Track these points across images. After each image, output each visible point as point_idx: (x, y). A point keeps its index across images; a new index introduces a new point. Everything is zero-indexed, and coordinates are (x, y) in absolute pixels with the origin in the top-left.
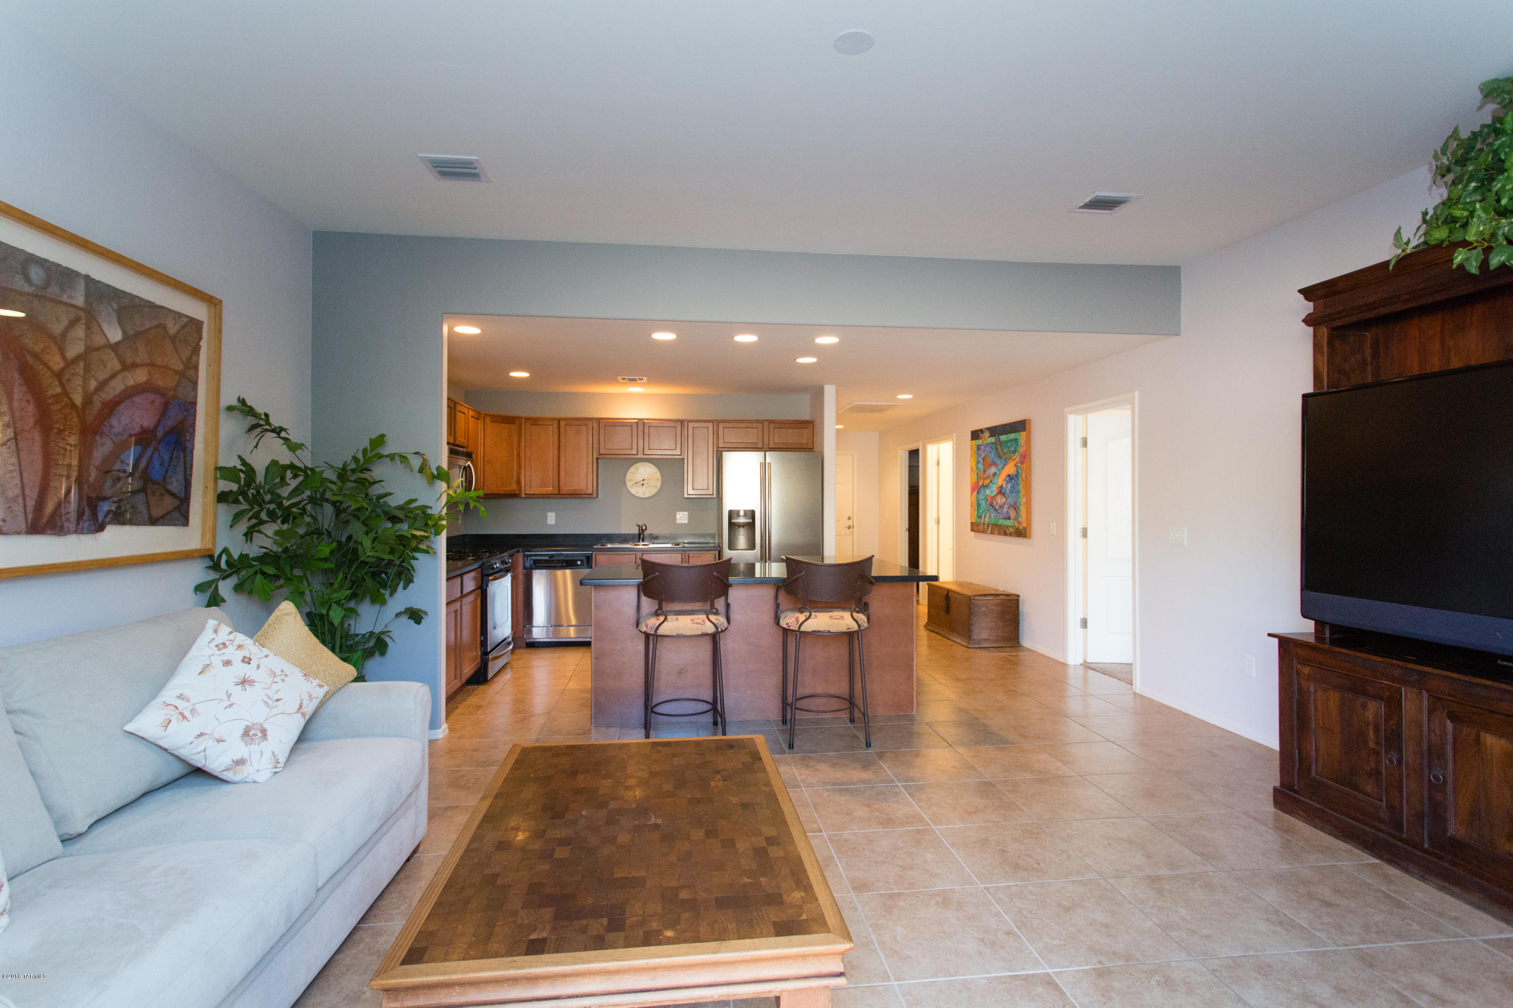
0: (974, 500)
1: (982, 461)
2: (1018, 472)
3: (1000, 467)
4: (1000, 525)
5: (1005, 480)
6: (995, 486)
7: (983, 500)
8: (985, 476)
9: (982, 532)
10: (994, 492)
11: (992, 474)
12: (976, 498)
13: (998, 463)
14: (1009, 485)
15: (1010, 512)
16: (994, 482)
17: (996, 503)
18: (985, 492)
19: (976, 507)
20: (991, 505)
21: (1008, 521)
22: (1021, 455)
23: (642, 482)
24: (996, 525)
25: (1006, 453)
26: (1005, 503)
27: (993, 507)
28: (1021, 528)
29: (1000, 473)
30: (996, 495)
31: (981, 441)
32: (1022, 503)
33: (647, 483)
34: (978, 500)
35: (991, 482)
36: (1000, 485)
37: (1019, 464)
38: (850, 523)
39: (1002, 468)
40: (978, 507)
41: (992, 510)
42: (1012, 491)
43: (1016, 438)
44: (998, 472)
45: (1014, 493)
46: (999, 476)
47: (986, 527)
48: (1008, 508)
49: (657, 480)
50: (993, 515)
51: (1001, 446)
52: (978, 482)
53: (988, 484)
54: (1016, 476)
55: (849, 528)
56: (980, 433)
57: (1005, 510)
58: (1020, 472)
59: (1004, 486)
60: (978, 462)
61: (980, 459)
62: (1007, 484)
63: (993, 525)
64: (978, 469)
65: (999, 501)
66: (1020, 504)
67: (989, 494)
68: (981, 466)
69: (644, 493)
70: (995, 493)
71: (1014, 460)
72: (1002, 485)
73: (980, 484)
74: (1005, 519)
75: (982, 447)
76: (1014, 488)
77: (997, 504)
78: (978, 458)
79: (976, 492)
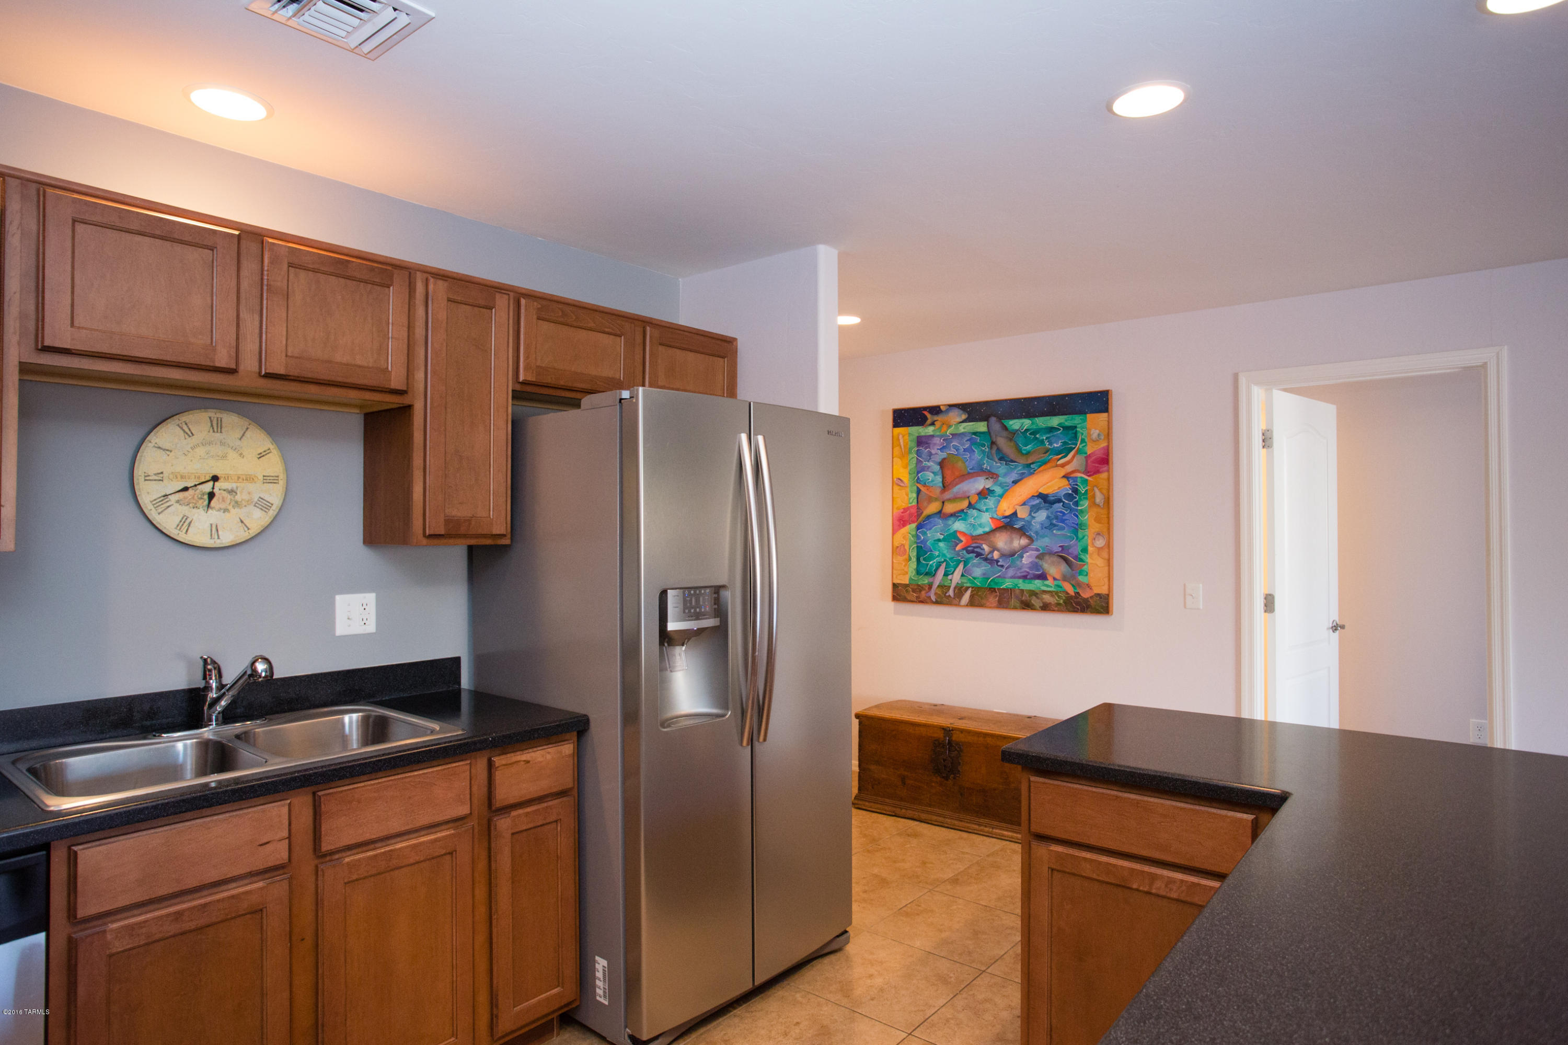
0: (908, 540)
2: (1074, 490)
3: (1006, 479)
4: (1007, 590)
6: (987, 515)
7: (938, 540)
8: (948, 496)
10: (982, 526)
11: (973, 492)
12: (913, 538)
14: (1042, 514)
15: (1046, 566)
16: (983, 507)
17: (992, 546)
18: (947, 526)
19: (915, 554)
21: (1037, 581)
22: (1088, 458)
23: (208, 487)
24: (991, 590)
25: (1030, 453)
28: (1086, 595)
30: (989, 533)
32: (1090, 549)
33: (232, 492)
34: (920, 542)
36: (1008, 513)
37: (1079, 475)
40: (920, 556)
42: (1053, 525)
43: (1068, 424)
44: (997, 489)
45: (1062, 529)
47: (949, 593)
48: (1039, 557)
49: (270, 480)
50: (978, 571)
51: (1011, 439)
52: (919, 507)
54: (1069, 496)
56: (926, 413)
57: (1026, 560)
58: (1081, 490)
60: (921, 469)
61: (929, 464)
63: (977, 588)
65: (1001, 544)
66: (1084, 550)
68: (931, 477)
69: (215, 530)
71: (1063, 465)
73: (930, 510)
74: (1024, 577)
75: (937, 441)
76: (1062, 521)
77: (995, 549)
78: (919, 462)
79: (913, 526)
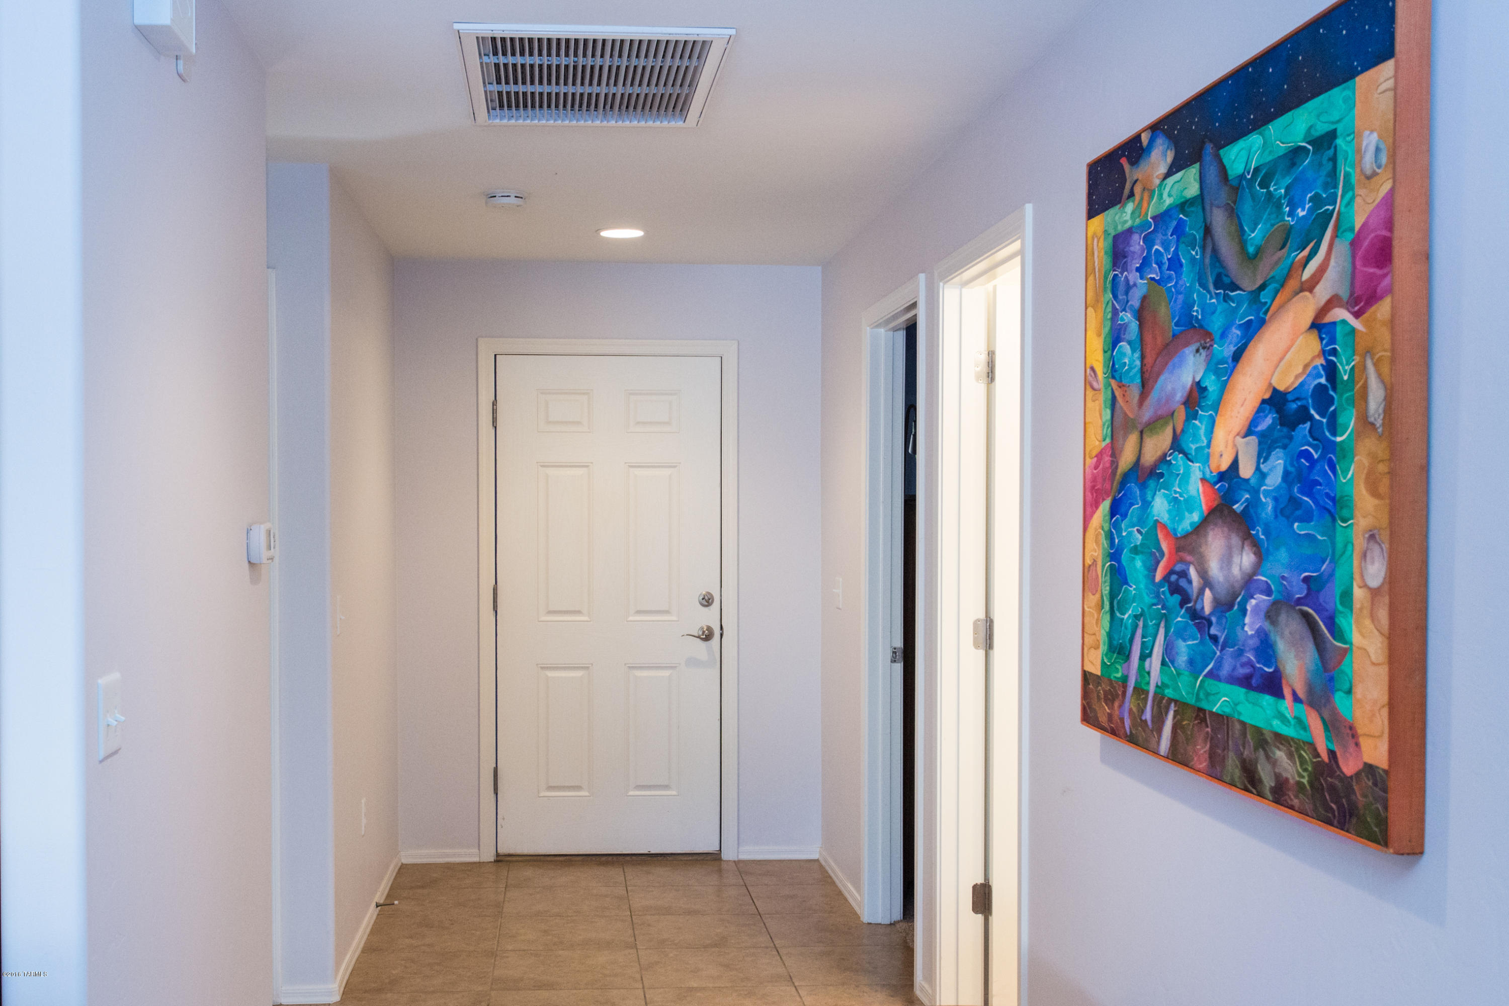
0: (1097, 550)
1: (1134, 326)
2: (1331, 370)
3: (1225, 350)
4: (1222, 721)
5: (1249, 432)
6: (1196, 471)
7: (1135, 550)
8: (1147, 414)
9: (1132, 740)
10: (1189, 504)
11: (1180, 396)
12: (1105, 543)
13: (1216, 324)
14: (1277, 464)
15: (1281, 646)
16: (1192, 447)
17: (1203, 574)
18: (1147, 505)
19: (1106, 590)
20: (1175, 589)
21: (1267, 700)
22: (1355, 244)
24: (1201, 714)
25: (1259, 251)
26: (1249, 584)
27: (1185, 599)
28: (1349, 767)
29: (1224, 387)
30: (1199, 529)
31: (1130, 207)
32: (1358, 593)
34: (1115, 555)
35: (1176, 445)
36: (1225, 465)
37: (1341, 314)
38: (709, 618)
39: (1237, 356)
40: (1112, 596)
41: (1180, 618)
42: (1294, 502)
43: (1322, 128)
44: (1211, 382)
45: (1306, 518)
46: (1217, 407)
47: (1148, 715)
48: (1271, 614)
50: (1183, 649)
51: (1232, 212)
52: (1113, 450)
53: (1163, 459)
54: (1323, 397)
55: (707, 636)
56: (1124, 162)
57: (1250, 625)
58: (1344, 372)
59: (1246, 471)
60: (1116, 337)
61: (1127, 317)
62: (1263, 454)
63: (1182, 707)
64: (1113, 371)
65: (1214, 568)
66: (1347, 596)
67: (1165, 518)
68: (1128, 355)
70: (1196, 517)
71: (1310, 286)
72: (1235, 464)
73: (1127, 459)
74: (1245, 682)
75: (1137, 244)
76: (1309, 487)
77: (1207, 583)
78: (1115, 313)
79: (1105, 506)
